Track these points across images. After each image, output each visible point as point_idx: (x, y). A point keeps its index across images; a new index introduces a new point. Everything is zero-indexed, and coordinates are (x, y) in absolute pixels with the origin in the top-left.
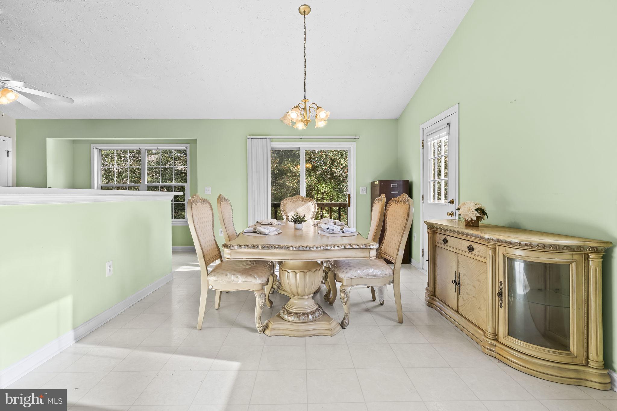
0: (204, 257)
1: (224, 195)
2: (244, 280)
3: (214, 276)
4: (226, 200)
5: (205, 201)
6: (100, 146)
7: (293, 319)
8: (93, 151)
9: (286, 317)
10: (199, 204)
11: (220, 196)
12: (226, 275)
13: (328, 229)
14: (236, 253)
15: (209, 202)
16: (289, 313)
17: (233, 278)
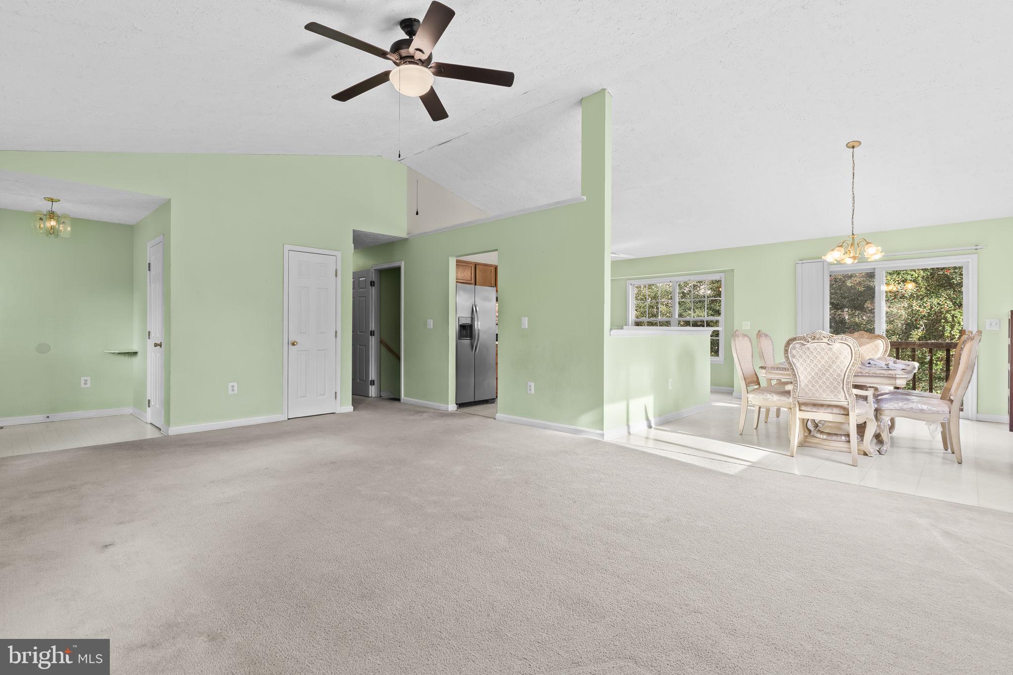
0: (744, 379)
1: (764, 330)
2: (778, 399)
3: (753, 394)
4: (766, 336)
5: (745, 335)
6: (633, 282)
7: (825, 437)
8: (629, 288)
9: (818, 435)
10: (740, 338)
11: (759, 331)
12: (763, 394)
13: (869, 363)
14: (770, 373)
15: (748, 337)
16: (822, 432)
17: (769, 396)
